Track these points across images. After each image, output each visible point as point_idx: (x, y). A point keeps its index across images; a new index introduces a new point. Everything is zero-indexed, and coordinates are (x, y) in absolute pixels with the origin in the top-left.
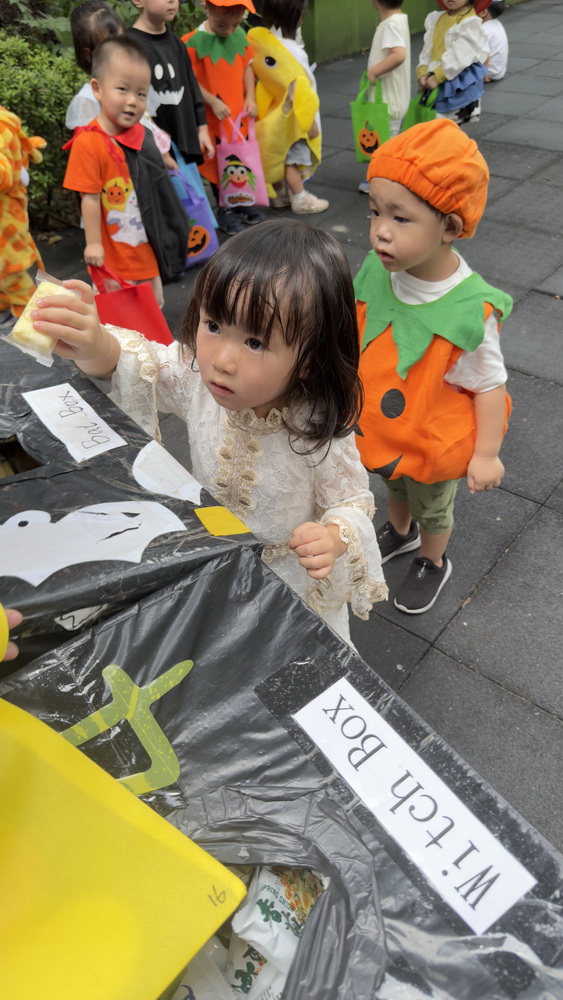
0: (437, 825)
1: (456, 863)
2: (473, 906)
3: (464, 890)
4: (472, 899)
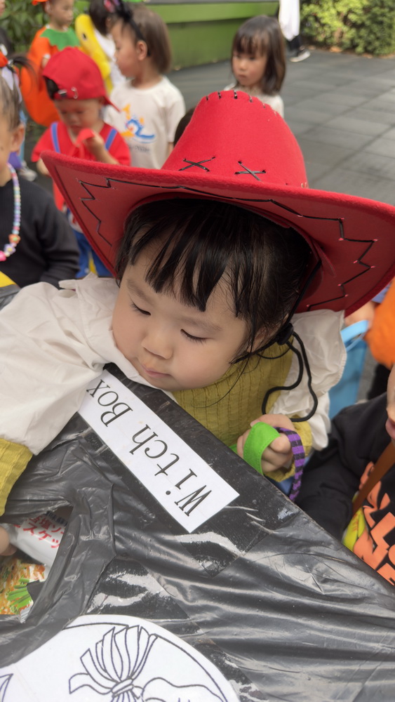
0: (165, 460)
1: (178, 486)
3: (181, 504)
4: (187, 509)
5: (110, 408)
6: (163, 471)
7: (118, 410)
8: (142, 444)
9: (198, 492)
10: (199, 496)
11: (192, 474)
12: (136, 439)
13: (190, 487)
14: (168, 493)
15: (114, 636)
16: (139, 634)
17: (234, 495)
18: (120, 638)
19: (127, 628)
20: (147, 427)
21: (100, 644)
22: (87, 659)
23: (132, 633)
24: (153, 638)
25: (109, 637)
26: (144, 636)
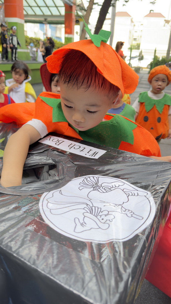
0: (81, 149)
1: (88, 153)
2: (94, 156)
3: (91, 155)
4: (94, 155)
5: (57, 142)
6: (82, 151)
7: (60, 142)
8: (72, 147)
9: (95, 153)
10: (95, 154)
11: (91, 150)
12: (69, 146)
13: (92, 152)
14: (86, 154)
15: (86, 179)
17: (106, 151)
18: (88, 179)
19: (89, 177)
20: (72, 144)
21: (83, 181)
22: (81, 184)
23: (92, 178)
24: (98, 178)
25: (85, 180)
26: (95, 178)
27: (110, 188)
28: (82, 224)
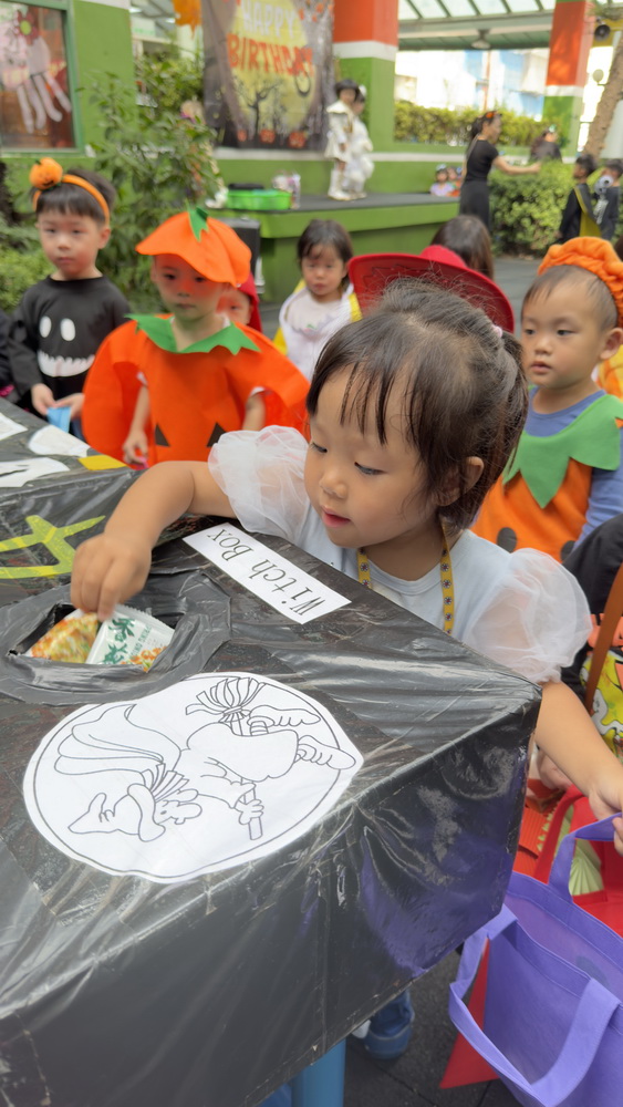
0: (281, 583)
1: (294, 598)
2: (302, 613)
3: (297, 608)
5: (232, 548)
6: (280, 589)
7: (240, 550)
8: (260, 572)
9: (312, 601)
10: (314, 603)
11: (308, 590)
12: (256, 569)
13: (305, 598)
14: (284, 602)
15: (227, 684)
16: (249, 683)
17: (348, 602)
18: (232, 686)
19: (239, 679)
20: (267, 561)
21: (214, 690)
22: (203, 697)
23: (243, 684)
24: (261, 686)
25: (222, 685)
26: (254, 685)
27: (269, 723)
28: (103, 815)
